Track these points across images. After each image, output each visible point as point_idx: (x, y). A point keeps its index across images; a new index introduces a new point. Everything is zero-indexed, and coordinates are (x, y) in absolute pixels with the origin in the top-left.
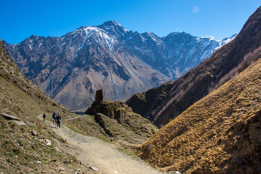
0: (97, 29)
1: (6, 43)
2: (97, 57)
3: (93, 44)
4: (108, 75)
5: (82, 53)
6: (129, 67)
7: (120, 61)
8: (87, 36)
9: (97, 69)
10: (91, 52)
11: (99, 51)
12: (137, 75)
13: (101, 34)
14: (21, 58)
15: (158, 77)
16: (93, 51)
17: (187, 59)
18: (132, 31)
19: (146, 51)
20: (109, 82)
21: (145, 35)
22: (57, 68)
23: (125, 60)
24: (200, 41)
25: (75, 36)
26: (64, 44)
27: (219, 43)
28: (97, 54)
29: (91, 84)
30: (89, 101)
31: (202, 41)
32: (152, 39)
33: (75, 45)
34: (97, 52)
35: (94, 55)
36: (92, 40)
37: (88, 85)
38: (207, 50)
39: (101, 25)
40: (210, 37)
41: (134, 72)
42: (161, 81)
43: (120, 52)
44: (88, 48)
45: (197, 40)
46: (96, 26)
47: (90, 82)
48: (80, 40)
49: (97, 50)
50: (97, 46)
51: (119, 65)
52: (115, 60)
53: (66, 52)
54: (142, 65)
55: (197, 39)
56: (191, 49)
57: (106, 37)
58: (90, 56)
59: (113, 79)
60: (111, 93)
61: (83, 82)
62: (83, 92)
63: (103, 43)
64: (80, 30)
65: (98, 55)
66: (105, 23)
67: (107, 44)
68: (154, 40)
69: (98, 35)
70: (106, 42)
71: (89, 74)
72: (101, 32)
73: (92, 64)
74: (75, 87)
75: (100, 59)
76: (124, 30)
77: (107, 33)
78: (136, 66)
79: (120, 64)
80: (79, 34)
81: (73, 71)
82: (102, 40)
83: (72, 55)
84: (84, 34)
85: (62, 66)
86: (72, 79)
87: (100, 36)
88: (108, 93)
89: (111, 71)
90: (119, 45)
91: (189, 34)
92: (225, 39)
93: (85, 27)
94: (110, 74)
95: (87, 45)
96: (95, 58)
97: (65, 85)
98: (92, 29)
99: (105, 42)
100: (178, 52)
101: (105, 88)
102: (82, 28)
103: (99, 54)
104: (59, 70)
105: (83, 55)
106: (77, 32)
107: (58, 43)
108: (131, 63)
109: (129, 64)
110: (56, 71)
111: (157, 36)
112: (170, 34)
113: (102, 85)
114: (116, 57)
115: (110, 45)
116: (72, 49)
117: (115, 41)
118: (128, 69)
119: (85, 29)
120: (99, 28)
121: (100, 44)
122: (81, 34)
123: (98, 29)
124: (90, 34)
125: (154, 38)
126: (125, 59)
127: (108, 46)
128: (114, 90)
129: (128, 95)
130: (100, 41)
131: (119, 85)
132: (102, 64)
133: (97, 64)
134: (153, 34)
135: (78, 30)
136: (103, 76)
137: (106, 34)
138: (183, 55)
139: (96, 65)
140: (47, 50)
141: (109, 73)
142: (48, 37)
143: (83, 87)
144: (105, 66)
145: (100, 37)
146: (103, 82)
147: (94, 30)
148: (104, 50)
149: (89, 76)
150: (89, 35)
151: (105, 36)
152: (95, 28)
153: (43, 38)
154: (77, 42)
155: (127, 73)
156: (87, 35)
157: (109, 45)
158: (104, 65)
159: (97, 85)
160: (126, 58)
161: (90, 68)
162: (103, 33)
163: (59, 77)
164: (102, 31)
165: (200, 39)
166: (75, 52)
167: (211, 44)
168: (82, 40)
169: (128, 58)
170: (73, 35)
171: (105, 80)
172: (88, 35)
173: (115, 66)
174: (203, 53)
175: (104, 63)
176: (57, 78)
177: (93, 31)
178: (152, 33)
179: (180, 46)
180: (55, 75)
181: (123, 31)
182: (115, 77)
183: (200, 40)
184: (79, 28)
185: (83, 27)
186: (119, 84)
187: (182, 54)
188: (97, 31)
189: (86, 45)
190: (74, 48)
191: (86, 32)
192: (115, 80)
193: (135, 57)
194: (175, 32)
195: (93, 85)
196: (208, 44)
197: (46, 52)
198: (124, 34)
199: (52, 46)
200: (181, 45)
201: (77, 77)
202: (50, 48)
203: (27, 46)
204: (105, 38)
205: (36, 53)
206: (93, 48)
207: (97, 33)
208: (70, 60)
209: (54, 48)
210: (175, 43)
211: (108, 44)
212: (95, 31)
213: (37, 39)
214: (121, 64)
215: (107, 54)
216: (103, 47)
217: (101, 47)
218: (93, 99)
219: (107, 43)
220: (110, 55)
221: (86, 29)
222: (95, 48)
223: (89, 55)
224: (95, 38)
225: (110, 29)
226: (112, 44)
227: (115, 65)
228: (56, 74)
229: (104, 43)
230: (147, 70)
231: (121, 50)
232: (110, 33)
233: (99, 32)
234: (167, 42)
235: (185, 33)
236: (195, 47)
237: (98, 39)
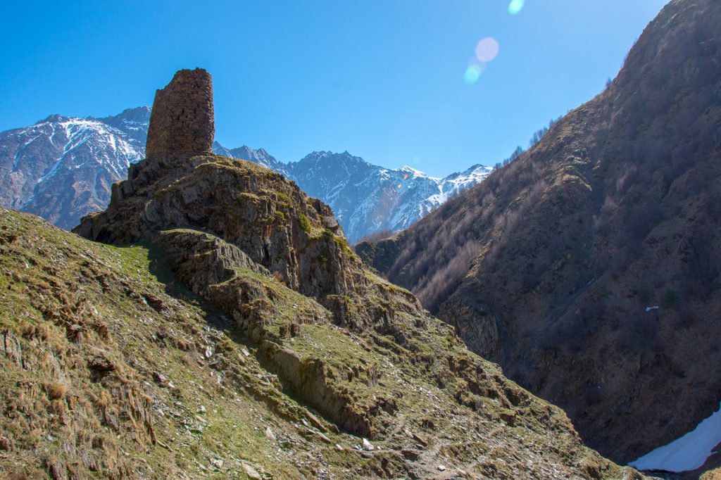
0: (102, 126)
2: (99, 207)
3: (88, 169)
5: (50, 193)
8: (70, 145)
10: (79, 191)
11: (105, 190)
13: (112, 141)
16: (86, 189)
17: (353, 224)
21: (241, 152)
24: (388, 178)
25: (31, 140)
27: (436, 185)
28: (99, 198)
31: (395, 179)
33: (27, 168)
34: (98, 193)
35: (87, 200)
36: (85, 158)
38: (406, 202)
39: (114, 115)
40: (413, 169)
44: (70, 180)
45: (380, 175)
46: (99, 120)
48: (47, 155)
49: (99, 186)
50: (99, 177)
55: (382, 172)
56: (364, 199)
57: (128, 151)
58: (75, 202)
63: (117, 166)
64: (47, 126)
65: (102, 202)
66: (125, 111)
69: (105, 143)
72: (112, 136)
77: (131, 140)
80: (45, 138)
82: (115, 158)
83: (18, 196)
84: (60, 137)
87: (109, 146)
91: (360, 158)
92: (451, 175)
93: (65, 120)
95: (68, 169)
96: (92, 208)
98: (85, 124)
99: (124, 164)
102: (54, 119)
103: (105, 197)
105: (52, 197)
106: (36, 128)
111: (275, 160)
112: (310, 157)
116: (18, 177)
119: (65, 125)
120: (107, 126)
121: (109, 170)
122: (50, 138)
123: (105, 128)
124: (78, 139)
125: (264, 162)
130: (109, 162)
134: (264, 153)
135: (40, 125)
137: (128, 142)
138: (344, 213)
145: (109, 150)
147: (91, 129)
150: (74, 142)
151: (126, 148)
152: (94, 123)
154: (35, 160)
156: (68, 141)
162: (120, 140)
164: (116, 135)
165: (390, 172)
166: (26, 189)
167: (416, 188)
168: (51, 154)
170: (24, 138)
172: (71, 141)
174: (396, 210)
177: (88, 130)
178: (260, 150)
179: (335, 188)
183: (388, 175)
184: (43, 119)
185: (57, 116)
187: (340, 211)
188: (101, 132)
189: (62, 170)
190: (24, 177)
191: (68, 132)
194: (324, 152)
196: (409, 187)
200: (338, 186)
204: (125, 154)
206: (84, 180)
207: (102, 138)
210: (322, 182)
212: (96, 131)
216: (116, 179)
217: (110, 177)
221: (68, 123)
222: (92, 181)
223: (72, 197)
224: (94, 153)
225: (140, 129)
229: (122, 168)
232: (141, 141)
233: (106, 136)
234: (301, 177)
235: (350, 155)
236: (375, 192)
237: (103, 156)
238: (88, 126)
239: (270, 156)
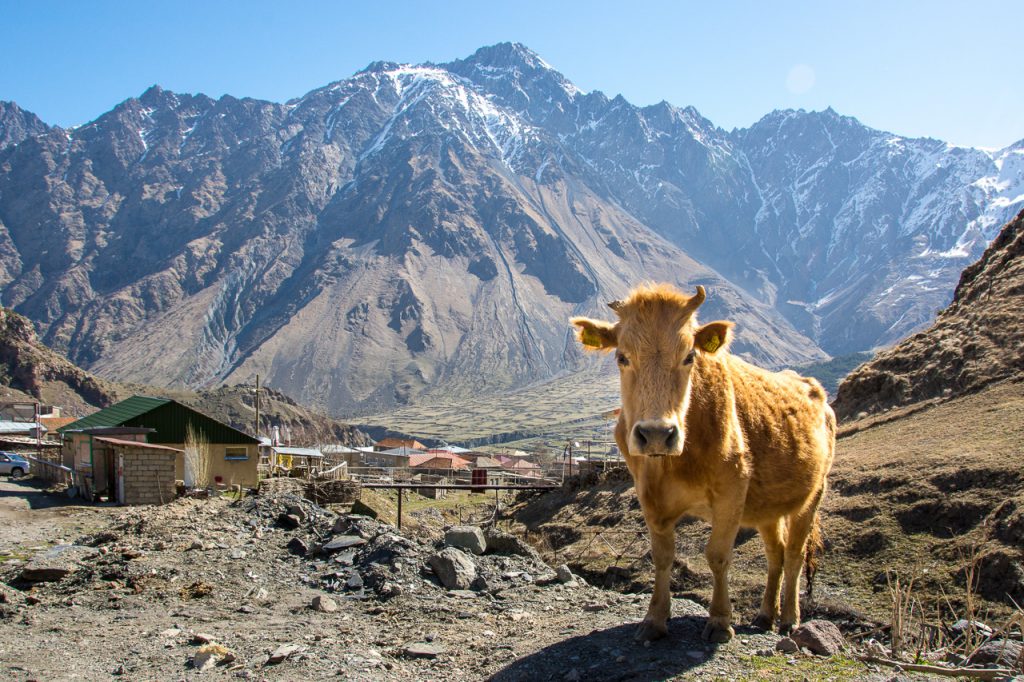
0: (446, 75)
1: (39, 122)
2: (448, 194)
3: (429, 137)
4: (496, 274)
5: (378, 174)
6: (592, 246)
7: (550, 218)
8: (402, 105)
9: (444, 245)
10: (418, 171)
11: (456, 168)
12: (624, 280)
13: (462, 96)
14: (98, 186)
15: (723, 295)
16: (429, 166)
17: (840, 227)
18: (600, 93)
19: (660, 185)
20: (502, 302)
21: (659, 111)
22: (261, 233)
23: (570, 215)
24: (900, 151)
25: (347, 99)
26: (295, 129)
27: (989, 160)
28: (448, 180)
29: (417, 307)
30: (410, 383)
31: (913, 154)
32: (690, 135)
33: (344, 140)
34: (446, 174)
35: (431, 183)
36: (425, 122)
37: (404, 314)
38: (932, 192)
39: (462, 58)
41: (613, 269)
42: (738, 310)
43: (549, 179)
44: (405, 154)
45: (888, 147)
46: (442, 66)
47: (414, 301)
48: (370, 120)
49: (446, 164)
50: (445, 148)
51: (547, 233)
52: (528, 211)
53: (304, 167)
54: (649, 240)
55: (891, 142)
56: (859, 187)
57: (486, 111)
58: (414, 186)
59: (519, 294)
60: (511, 354)
61: (380, 299)
62: (379, 344)
63: (471, 134)
64: (369, 78)
65: (452, 186)
66: (479, 51)
67: (492, 143)
68: (697, 137)
69: (452, 99)
70: (485, 133)
71: (408, 263)
72: (461, 89)
73: (424, 222)
74: (343, 318)
75: (458, 202)
76: (567, 90)
77: (490, 96)
78: (620, 242)
79: (548, 230)
80: (366, 94)
81: (333, 248)
82: (469, 122)
83: (333, 180)
84: (387, 94)
85: (283, 224)
86: (327, 284)
87: (457, 105)
88: (499, 354)
89: (510, 257)
90: (544, 150)
91: (853, 118)
92: (1019, 143)
93: (393, 66)
94: (505, 271)
95: (400, 140)
96: (439, 194)
97: (298, 309)
98: (421, 73)
99: (481, 131)
100: (802, 197)
101: (480, 331)
102: (377, 67)
103: (456, 179)
104: (270, 244)
105: (380, 180)
106: (353, 81)
107: (267, 126)
108: (599, 228)
109: (591, 231)
110: (256, 249)
111: (712, 125)
112: (769, 119)
113: (470, 314)
114: (532, 200)
115: (506, 145)
116: (333, 153)
117: (526, 131)
118: (584, 253)
119: (393, 75)
120: (453, 75)
121: (460, 139)
123: (450, 78)
124: (413, 95)
125: (695, 128)
126: (573, 210)
127: (496, 153)
128: (523, 341)
129: (587, 365)
130: (459, 127)
131: (544, 318)
132: (470, 223)
133: (445, 224)
134: (694, 112)
135: (360, 76)
136: (474, 279)
137: (486, 99)
138: (825, 211)
139: (441, 227)
140: (216, 154)
141: (499, 263)
142: (226, 97)
143: (380, 319)
144: (481, 234)
145: (459, 111)
146: (475, 302)
147: (431, 79)
148: (479, 164)
149: (409, 273)
150: (408, 100)
151: (483, 107)
152: (435, 71)
153: (201, 99)
154: (354, 127)
155: (580, 268)
156: (399, 98)
157: (499, 148)
158: (477, 228)
159: (444, 314)
160: (578, 205)
161: (413, 240)
162: (473, 95)
163: (271, 275)
164: (467, 87)
165: (904, 140)
166: (344, 170)
167: (951, 167)
168: (376, 118)
169: (585, 204)
170: (338, 96)
171: (483, 294)
172: (402, 98)
173: (527, 236)
174: (914, 205)
175: (477, 220)
176: (260, 276)
177: (427, 81)
178: (688, 108)
179: (809, 169)
180: (254, 264)
181: (560, 94)
182: (526, 286)
183: (902, 147)
184: (363, 67)
185: (380, 64)
186: (547, 313)
187: (818, 208)
188: (446, 83)
189: (392, 142)
190: (341, 153)
191: (398, 85)
192: (528, 299)
193: (615, 204)
194: (791, 111)
195: (427, 312)
196: (939, 165)
197: (212, 163)
198: (566, 105)
199: (240, 138)
200: (814, 166)
201: (355, 277)
202: (233, 145)
203: (128, 132)
204: (481, 115)
205: (167, 167)
206: (425, 153)
207: (447, 92)
208: (320, 200)
209: (247, 147)
210: (788, 159)
211: (495, 142)
212: (437, 82)
213: (172, 105)
214: (556, 227)
215: (493, 183)
216: (472, 151)
217: (462, 149)
218: (426, 376)
219: (491, 136)
220: (504, 186)
221: (398, 72)
222: (436, 155)
223: (408, 179)
224: (437, 115)
225: (502, 78)
226: (513, 141)
227: (529, 230)
228: (258, 258)
229: (478, 137)
230: (673, 262)
231: (553, 170)
232: (504, 96)
233: (454, 89)
234: (754, 152)
235: (836, 115)
236: (878, 174)
237: (450, 119)
238: (426, 75)
239: (704, 119)
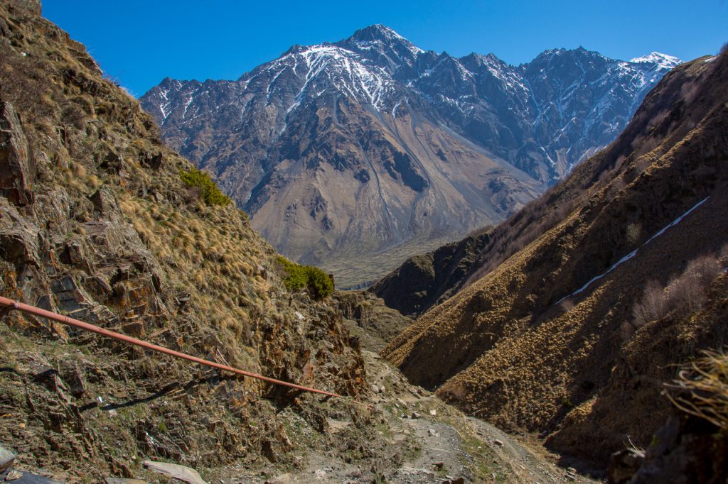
0: (337, 50)
2: (339, 132)
3: (328, 95)
4: (369, 179)
5: (299, 122)
6: (427, 156)
7: (402, 141)
8: (311, 73)
9: (339, 163)
10: (322, 118)
11: (344, 114)
12: (446, 177)
13: (347, 65)
15: (505, 182)
16: (328, 115)
17: (588, 126)
18: (432, 52)
19: (472, 108)
20: (373, 197)
21: (469, 61)
22: (234, 164)
23: (413, 136)
24: (627, 72)
25: (278, 74)
26: (249, 97)
28: (339, 122)
29: (324, 204)
30: (321, 251)
31: (635, 73)
32: (490, 74)
33: (278, 100)
34: (339, 118)
35: (329, 126)
36: (325, 85)
37: (317, 209)
39: (346, 38)
41: (439, 170)
42: (515, 191)
43: (401, 113)
44: (314, 108)
45: (619, 70)
46: (334, 44)
47: (323, 200)
48: (293, 86)
49: (339, 111)
50: (338, 101)
51: (399, 151)
52: (388, 138)
53: (255, 121)
54: (462, 148)
55: (621, 66)
56: (601, 98)
57: (361, 73)
58: (320, 128)
59: (383, 191)
60: (378, 228)
61: (303, 201)
62: (303, 228)
63: (353, 89)
64: (290, 58)
65: (342, 126)
66: (357, 32)
67: (366, 94)
68: (495, 74)
69: (340, 67)
70: (362, 88)
71: (318, 177)
72: (346, 60)
73: (325, 148)
74: (282, 214)
75: (346, 136)
76: (412, 51)
77: (364, 60)
78: (444, 151)
79: (400, 149)
80: (289, 69)
81: (275, 170)
82: (351, 82)
83: (273, 127)
84: (302, 68)
85: (246, 158)
86: (273, 193)
87: (344, 71)
88: (371, 229)
89: (377, 167)
90: (399, 95)
91: (596, 52)
93: (305, 49)
94: (374, 177)
95: (311, 98)
96: (334, 133)
97: (257, 209)
98: (321, 51)
99: (359, 86)
100: (564, 107)
101: (360, 216)
102: (295, 50)
103: (344, 121)
104: (239, 170)
105: (300, 126)
106: (281, 62)
107: (233, 95)
108: (431, 143)
109: (426, 146)
110: (231, 174)
111: (505, 64)
112: (542, 56)
113: (355, 206)
114: (390, 129)
115: (374, 94)
116: (271, 110)
117: (386, 83)
118: (422, 162)
119: (305, 54)
120: (341, 49)
121: (346, 94)
122: (294, 69)
123: (340, 53)
124: (317, 67)
125: (494, 68)
126: (415, 133)
127: (369, 100)
128: (385, 220)
129: (422, 232)
131: (397, 205)
132: (353, 149)
133: (339, 151)
134: (493, 57)
135: (285, 58)
136: (356, 183)
137: (362, 64)
138: (579, 116)
139: (336, 154)
140: (205, 116)
141: (371, 173)
142: (208, 81)
143: (303, 213)
144: (359, 154)
145: (345, 74)
146: (357, 197)
147: (328, 55)
148: (358, 110)
149: (318, 183)
150: (314, 71)
151: (359, 70)
152: (329, 49)
153: (194, 83)
154: (283, 91)
155: (419, 172)
156: (309, 69)
157: (370, 96)
158: (357, 151)
159: (339, 207)
160: (418, 130)
161: (320, 163)
162: (354, 63)
163: (240, 189)
164: (349, 57)
165: (630, 65)
166: (279, 120)
168: (296, 84)
169: (422, 129)
170: (273, 73)
171: (362, 192)
172: (311, 69)
173: (387, 154)
175: (357, 146)
176: (235, 191)
177: (325, 57)
178: (489, 55)
179: (569, 88)
180: (231, 183)
181: (408, 54)
182: (387, 185)
183: (628, 69)
184: (286, 51)
185: (297, 47)
186: (399, 201)
187: (574, 114)
188: (337, 57)
189: (307, 99)
190: (276, 109)
191: (308, 60)
192: (388, 193)
193: (442, 125)
194: (556, 50)
195: (330, 207)
196: (652, 81)
197: (203, 122)
198: (412, 61)
199: (218, 105)
200: (572, 86)
201: (288, 188)
202: (215, 110)
203: (154, 107)
204: (359, 76)
205: (178, 127)
206: (326, 106)
207: (337, 63)
208: (266, 141)
209: (223, 110)
210: (555, 83)
211: (368, 93)
212: (332, 57)
213: (178, 87)
214: (405, 146)
215: (365, 121)
216: (353, 102)
217: (347, 101)
218: (330, 246)
219: (365, 88)
220: (373, 123)
221: (307, 52)
222: (332, 107)
223: (316, 125)
224: (332, 79)
225: (372, 48)
226: (378, 91)
227: (388, 150)
228: (233, 180)
229: (357, 91)
230: (477, 162)
231: (403, 108)
232: (373, 60)
233: (341, 60)
234: (533, 79)
235: (586, 51)
236: (613, 89)
237: (340, 81)
238: (324, 53)
239: (500, 61)
